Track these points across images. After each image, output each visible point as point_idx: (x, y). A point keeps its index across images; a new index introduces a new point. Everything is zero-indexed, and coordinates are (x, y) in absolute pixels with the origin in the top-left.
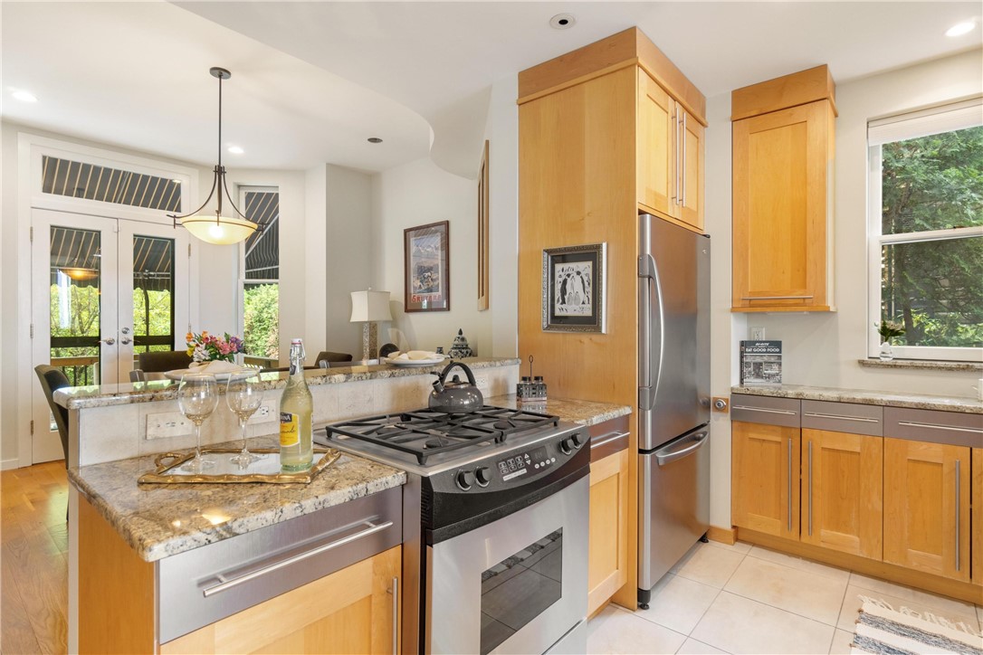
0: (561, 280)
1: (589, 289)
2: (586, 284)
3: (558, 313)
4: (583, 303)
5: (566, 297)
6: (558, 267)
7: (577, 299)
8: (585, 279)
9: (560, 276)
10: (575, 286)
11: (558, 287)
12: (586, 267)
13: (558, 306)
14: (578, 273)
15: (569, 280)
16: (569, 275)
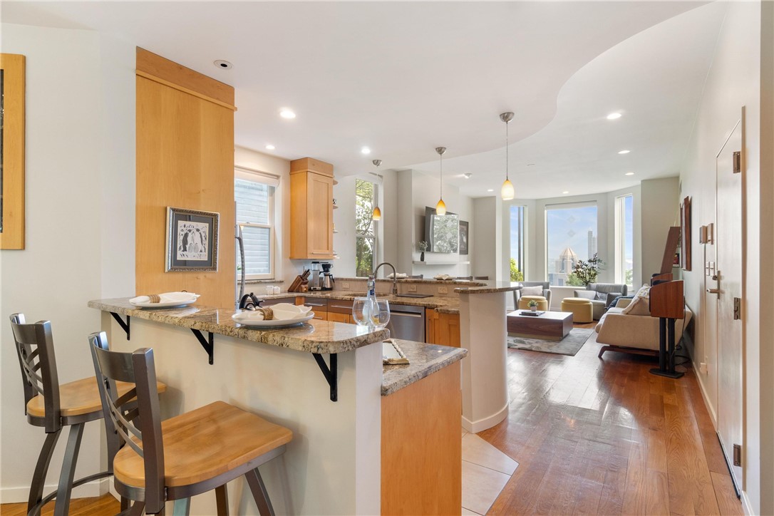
0: (183, 233)
1: (206, 242)
2: (204, 238)
3: (179, 258)
4: (201, 251)
5: (187, 246)
6: (181, 223)
7: (196, 248)
8: (203, 235)
9: (182, 230)
10: (194, 239)
11: (180, 239)
12: (204, 227)
13: (179, 253)
14: (198, 230)
15: (190, 234)
16: (190, 231)
